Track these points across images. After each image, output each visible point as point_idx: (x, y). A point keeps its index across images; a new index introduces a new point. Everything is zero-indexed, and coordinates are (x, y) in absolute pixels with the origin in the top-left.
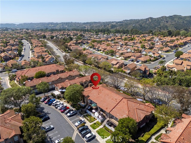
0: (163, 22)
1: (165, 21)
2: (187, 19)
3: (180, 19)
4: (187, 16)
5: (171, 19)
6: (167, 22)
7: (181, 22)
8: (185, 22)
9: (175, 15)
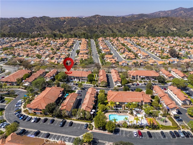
0: (37, 22)
1: (38, 22)
2: (55, 20)
3: (50, 20)
4: (54, 18)
5: (42, 20)
6: (40, 23)
7: (51, 23)
8: (54, 23)
9: (44, 17)
